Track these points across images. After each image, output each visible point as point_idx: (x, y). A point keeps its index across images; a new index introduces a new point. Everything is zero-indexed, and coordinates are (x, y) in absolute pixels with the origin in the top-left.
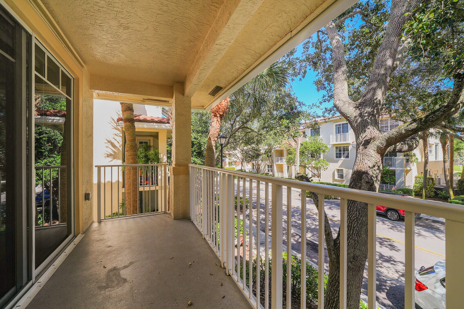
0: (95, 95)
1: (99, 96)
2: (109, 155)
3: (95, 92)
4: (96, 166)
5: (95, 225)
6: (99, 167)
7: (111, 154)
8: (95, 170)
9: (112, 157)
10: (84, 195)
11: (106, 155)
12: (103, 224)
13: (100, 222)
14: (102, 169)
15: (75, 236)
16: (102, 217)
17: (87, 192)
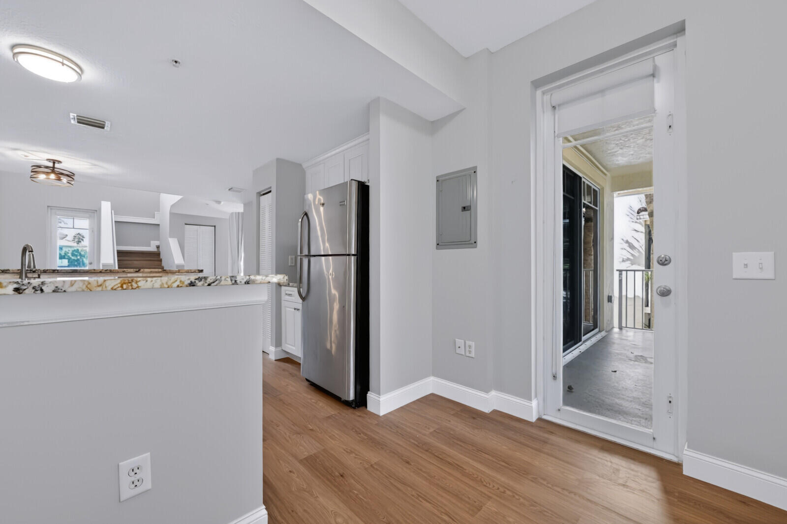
0: (615, 195)
1: (619, 195)
2: (625, 260)
3: (615, 194)
4: (617, 270)
5: (616, 330)
6: (620, 271)
7: (628, 258)
8: (616, 274)
9: (629, 262)
10: (607, 298)
11: (621, 260)
12: (624, 331)
13: (621, 328)
14: (624, 273)
15: (600, 331)
16: (624, 325)
17: (610, 295)
